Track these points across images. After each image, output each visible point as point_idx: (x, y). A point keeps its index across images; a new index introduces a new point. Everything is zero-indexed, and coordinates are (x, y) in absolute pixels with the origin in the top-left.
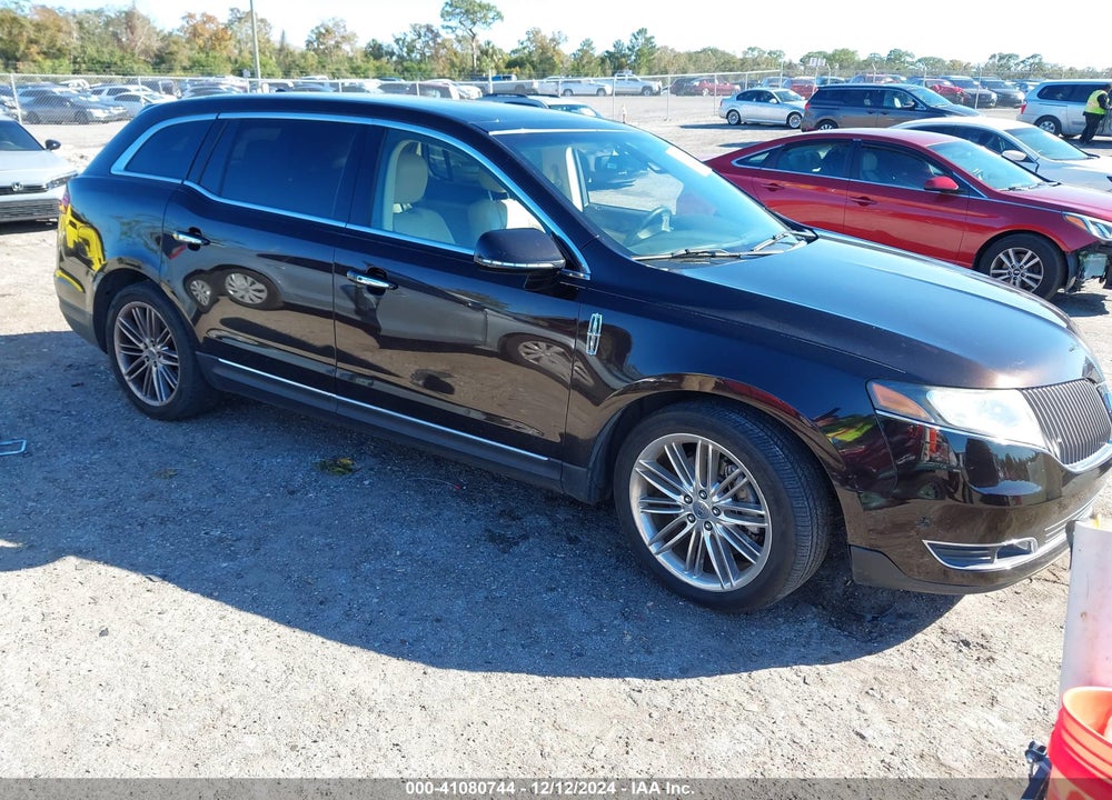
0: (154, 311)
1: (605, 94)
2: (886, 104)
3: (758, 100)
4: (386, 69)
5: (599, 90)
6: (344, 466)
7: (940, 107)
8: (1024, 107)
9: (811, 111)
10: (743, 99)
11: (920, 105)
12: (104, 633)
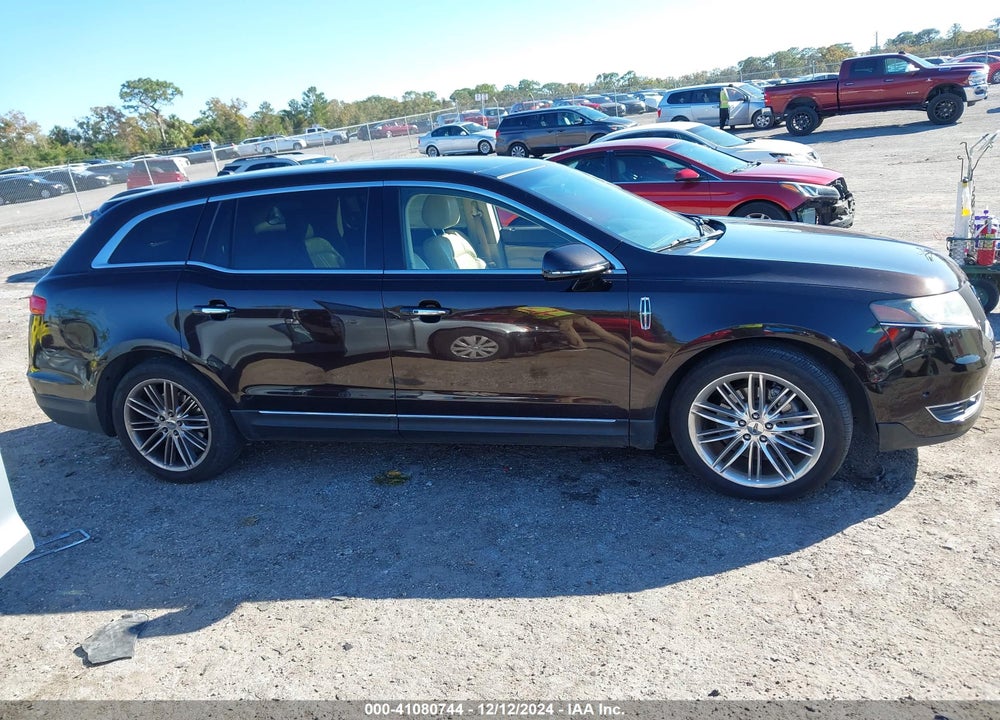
0: (172, 384)
1: (301, 148)
2: (560, 123)
3: (450, 135)
4: (76, 152)
5: (295, 145)
6: (397, 477)
7: (602, 120)
8: (659, 112)
9: (501, 137)
10: (437, 136)
11: (587, 121)
12: (347, 647)
